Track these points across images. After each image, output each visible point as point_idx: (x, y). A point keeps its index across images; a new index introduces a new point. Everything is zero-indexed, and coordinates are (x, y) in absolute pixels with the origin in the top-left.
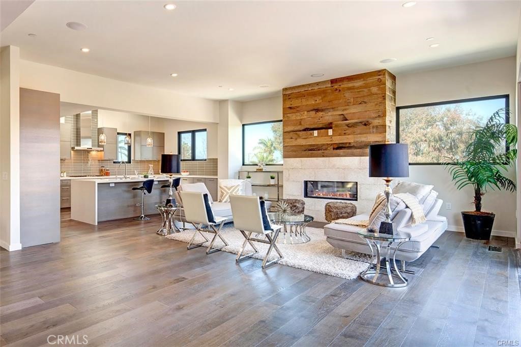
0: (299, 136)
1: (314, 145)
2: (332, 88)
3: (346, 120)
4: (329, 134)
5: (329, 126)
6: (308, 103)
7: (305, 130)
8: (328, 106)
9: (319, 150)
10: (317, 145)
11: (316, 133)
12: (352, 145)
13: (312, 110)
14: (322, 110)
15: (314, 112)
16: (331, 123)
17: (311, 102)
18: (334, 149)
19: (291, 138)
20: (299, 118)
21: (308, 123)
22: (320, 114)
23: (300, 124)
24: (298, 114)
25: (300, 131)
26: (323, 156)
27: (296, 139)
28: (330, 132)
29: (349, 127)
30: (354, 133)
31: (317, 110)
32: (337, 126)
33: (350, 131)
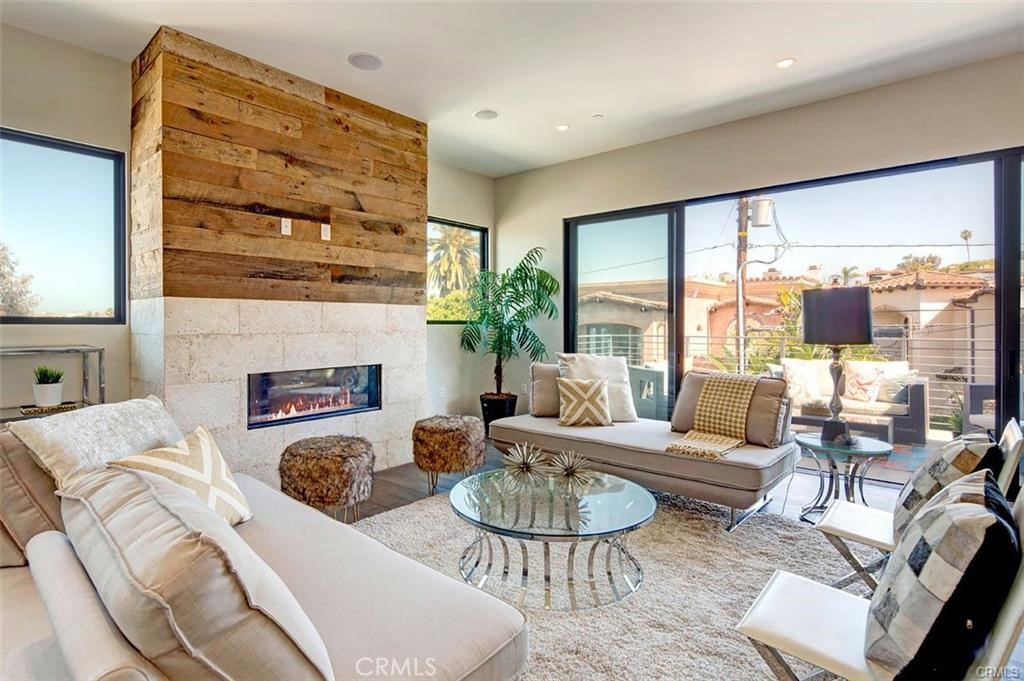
0: (230, 224)
1: (281, 260)
2: (330, 112)
3: (361, 210)
4: (323, 238)
5: (322, 216)
6: (260, 125)
7: (253, 208)
8: (321, 158)
9: (296, 278)
10: (291, 262)
11: (286, 226)
12: (372, 273)
13: (273, 153)
14: (304, 164)
15: (281, 161)
16: (327, 208)
17: (270, 124)
18: (333, 279)
19: (201, 226)
20: (230, 162)
21: (263, 189)
22: (300, 173)
23: (236, 184)
24: (225, 147)
25: (236, 207)
26: (308, 298)
27: (220, 232)
28: (326, 231)
29: (365, 228)
30: (376, 247)
31: (291, 160)
32: (340, 219)
33: (367, 238)
